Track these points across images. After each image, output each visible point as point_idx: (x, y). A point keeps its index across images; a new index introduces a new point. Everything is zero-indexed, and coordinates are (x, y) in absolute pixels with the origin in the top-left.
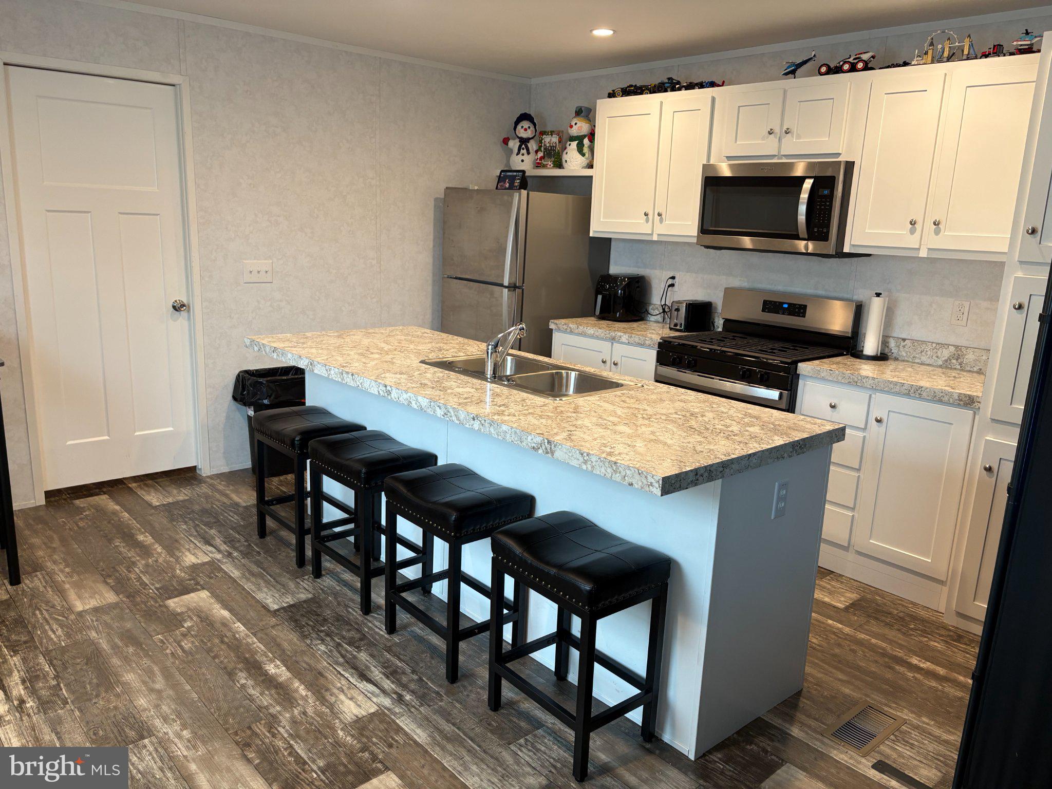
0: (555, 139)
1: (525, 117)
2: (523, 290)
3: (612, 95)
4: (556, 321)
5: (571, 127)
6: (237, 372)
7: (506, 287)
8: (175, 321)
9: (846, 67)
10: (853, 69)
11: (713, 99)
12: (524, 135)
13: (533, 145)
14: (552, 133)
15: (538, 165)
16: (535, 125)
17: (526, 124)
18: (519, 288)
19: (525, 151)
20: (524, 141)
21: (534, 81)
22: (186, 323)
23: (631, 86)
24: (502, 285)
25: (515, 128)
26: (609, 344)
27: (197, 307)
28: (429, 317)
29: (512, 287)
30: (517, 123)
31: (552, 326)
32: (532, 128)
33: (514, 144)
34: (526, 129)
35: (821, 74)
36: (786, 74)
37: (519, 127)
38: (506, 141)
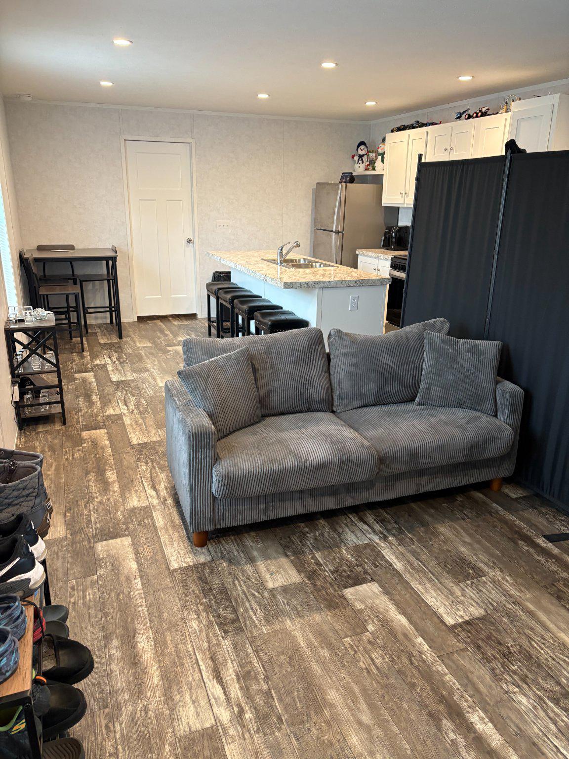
0: (374, 155)
1: (362, 143)
2: (343, 234)
3: (392, 131)
4: (359, 250)
5: (379, 148)
6: (213, 272)
7: (334, 232)
8: (188, 247)
9: (475, 115)
10: (477, 117)
11: (427, 133)
12: (361, 153)
13: (365, 158)
14: (373, 151)
15: (367, 169)
16: (367, 147)
17: (362, 147)
18: (341, 232)
19: (361, 162)
20: (361, 157)
21: (372, 122)
22: (192, 249)
23: (402, 126)
24: (332, 231)
25: (357, 150)
26: (376, 260)
27: (197, 241)
28: (308, 250)
29: (337, 232)
30: (358, 147)
31: (357, 253)
32: (366, 149)
33: (356, 158)
34: (362, 151)
35: (466, 119)
36: (456, 119)
37: (359, 149)
38: (353, 157)
